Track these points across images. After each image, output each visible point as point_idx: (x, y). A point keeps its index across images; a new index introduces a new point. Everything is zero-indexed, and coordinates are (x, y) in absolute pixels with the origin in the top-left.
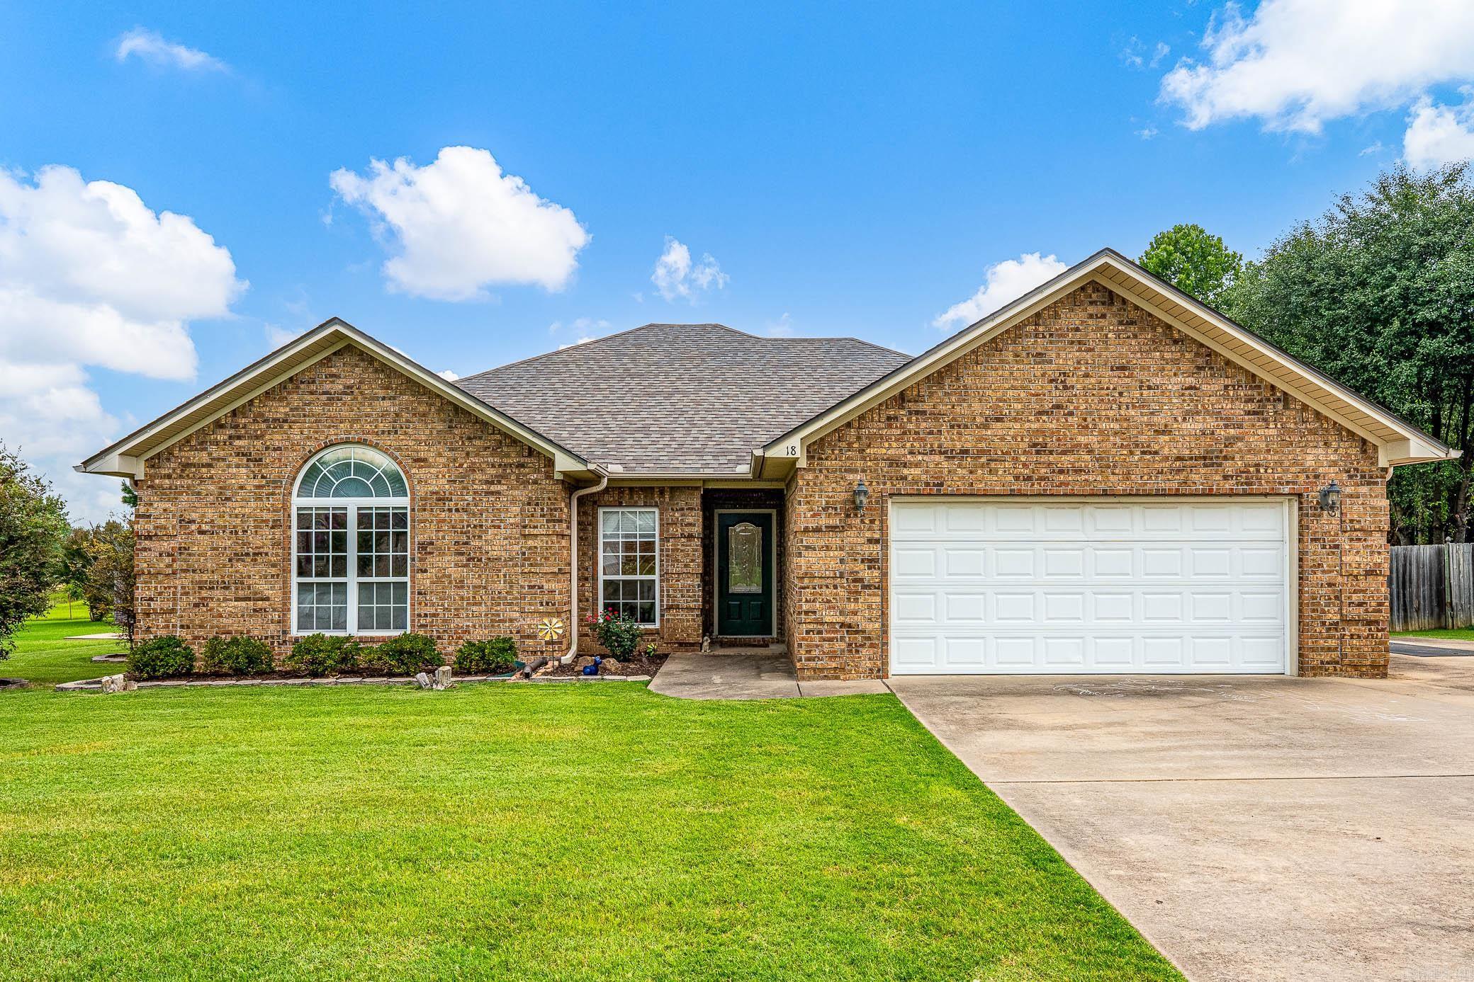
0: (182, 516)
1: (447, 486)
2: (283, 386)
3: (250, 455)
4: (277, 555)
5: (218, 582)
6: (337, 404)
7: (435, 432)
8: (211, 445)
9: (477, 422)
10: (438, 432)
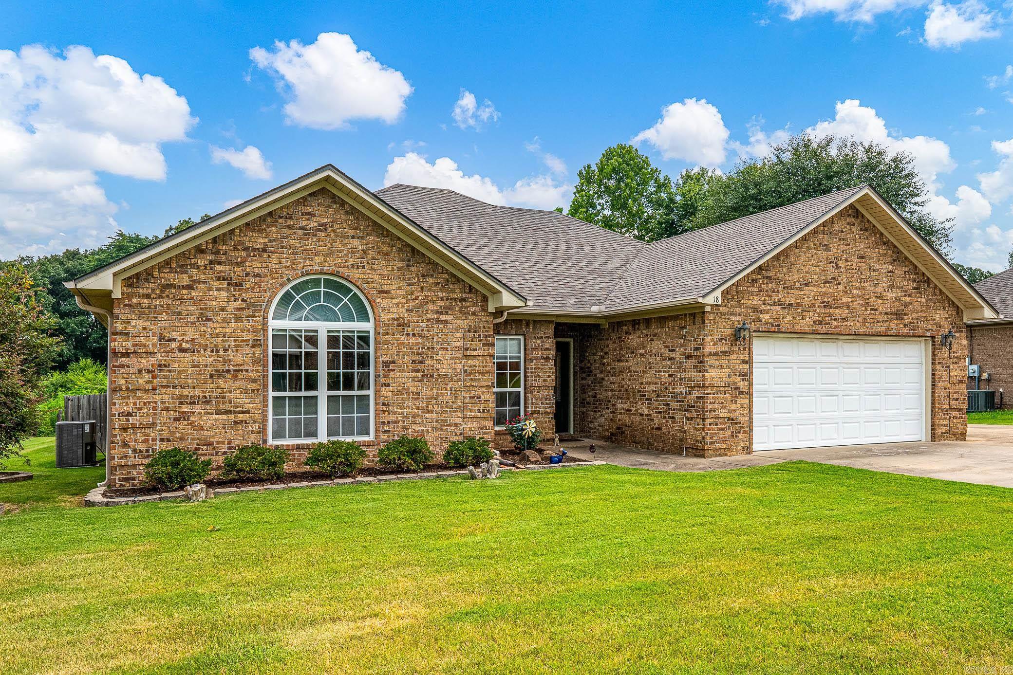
0: (161, 334)
1: (406, 315)
2: (262, 219)
3: (231, 280)
4: (257, 371)
5: (199, 397)
6: (312, 239)
7: (396, 269)
8: (191, 268)
9: (429, 263)
10: (399, 269)
